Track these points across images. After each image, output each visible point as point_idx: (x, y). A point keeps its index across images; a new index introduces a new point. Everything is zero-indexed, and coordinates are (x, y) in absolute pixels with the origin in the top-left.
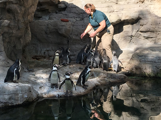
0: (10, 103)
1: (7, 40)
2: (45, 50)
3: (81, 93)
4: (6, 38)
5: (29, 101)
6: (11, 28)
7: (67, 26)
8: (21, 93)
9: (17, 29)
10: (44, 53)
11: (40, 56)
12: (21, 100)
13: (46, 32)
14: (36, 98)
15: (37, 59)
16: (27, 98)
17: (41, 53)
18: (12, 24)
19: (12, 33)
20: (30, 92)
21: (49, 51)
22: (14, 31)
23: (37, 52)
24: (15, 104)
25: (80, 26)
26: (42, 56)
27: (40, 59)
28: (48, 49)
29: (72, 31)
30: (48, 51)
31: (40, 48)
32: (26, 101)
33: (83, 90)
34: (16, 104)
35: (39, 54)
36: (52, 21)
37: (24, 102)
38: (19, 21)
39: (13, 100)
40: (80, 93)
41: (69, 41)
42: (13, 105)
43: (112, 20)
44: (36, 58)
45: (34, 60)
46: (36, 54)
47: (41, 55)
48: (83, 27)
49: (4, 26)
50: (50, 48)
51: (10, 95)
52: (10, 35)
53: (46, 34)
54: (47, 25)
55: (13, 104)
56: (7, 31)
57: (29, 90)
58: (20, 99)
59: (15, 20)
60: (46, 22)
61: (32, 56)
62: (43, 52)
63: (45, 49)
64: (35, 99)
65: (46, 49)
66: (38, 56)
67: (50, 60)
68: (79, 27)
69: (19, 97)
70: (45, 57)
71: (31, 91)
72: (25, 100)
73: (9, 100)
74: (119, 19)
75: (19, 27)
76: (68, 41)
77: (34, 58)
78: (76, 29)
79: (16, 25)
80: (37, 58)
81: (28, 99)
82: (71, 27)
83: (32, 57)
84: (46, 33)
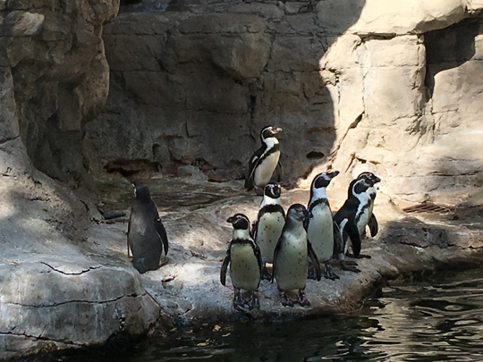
0: (60, 341)
1: (28, 94)
2: (160, 138)
3: (327, 301)
4: (25, 85)
5: (131, 330)
6: (45, 42)
7: (248, 35)
8: (100, 299)
9: (69, 47)
10: (155, 147)
11: (138, 161)
12: (99, 327)
13: (160, 63)
14: (152, 322)
15: (125, 174)
16: (124, 319)
17: (139, 147)
18: (53, 27)
19: (51, 64)
20: (135, 295)
21: (176, 140)
22: (58, 58)
23: (123, 143)
24: (78, 343)
25: (299, 34)
26: (146, 161)
27: (137, 172)
28: (169, 132)
29: (270, 58)
30: (169, 138)
31: (139, 128)
32: (120, 332)
33: (337, 293)
34: (84, 345)
35: (131, 153)
36: (185, 16)
37: (113, 335)
38: (76, 15)
39: (70, 329)
40: (323, 303)
41: (258, 101)
42: (72, 348)
43: (434, 10)
44: (120, 167)
45: (111, 178)
46: (118, 154)
47: (141, 157)
48: (312, 41)
49: (21, 36)
50: (177, 129)
51: (61, 309)
52: (41, 74)
53: (163, 69)
54: (168, 32)
55: (72, 343)
56: (32, 57)
57: (128, 288)
58: (96, 326)
59: (64, 12)
60: (161, 18)
61: (106, 162)
62: (148, 144)
63: (157, 133)
64: (152, 325)
65: (160, 134)
66: (127, 162)
67: (177, 176)
68: (296, 40)
69: (93, 317)
70: (156, 167)
71: (138, 293)
72: (117, 327)
73: (56, 328)
74: (461, 7)
75: (75, 39)
76: (253, 99)
77: (111, 171)
78: (287, 47)
79: (66, 31)
80: (127, 168)
81: (129, 326)
82: (266, 39)
83: (106, 167)
84: (162, 66)
